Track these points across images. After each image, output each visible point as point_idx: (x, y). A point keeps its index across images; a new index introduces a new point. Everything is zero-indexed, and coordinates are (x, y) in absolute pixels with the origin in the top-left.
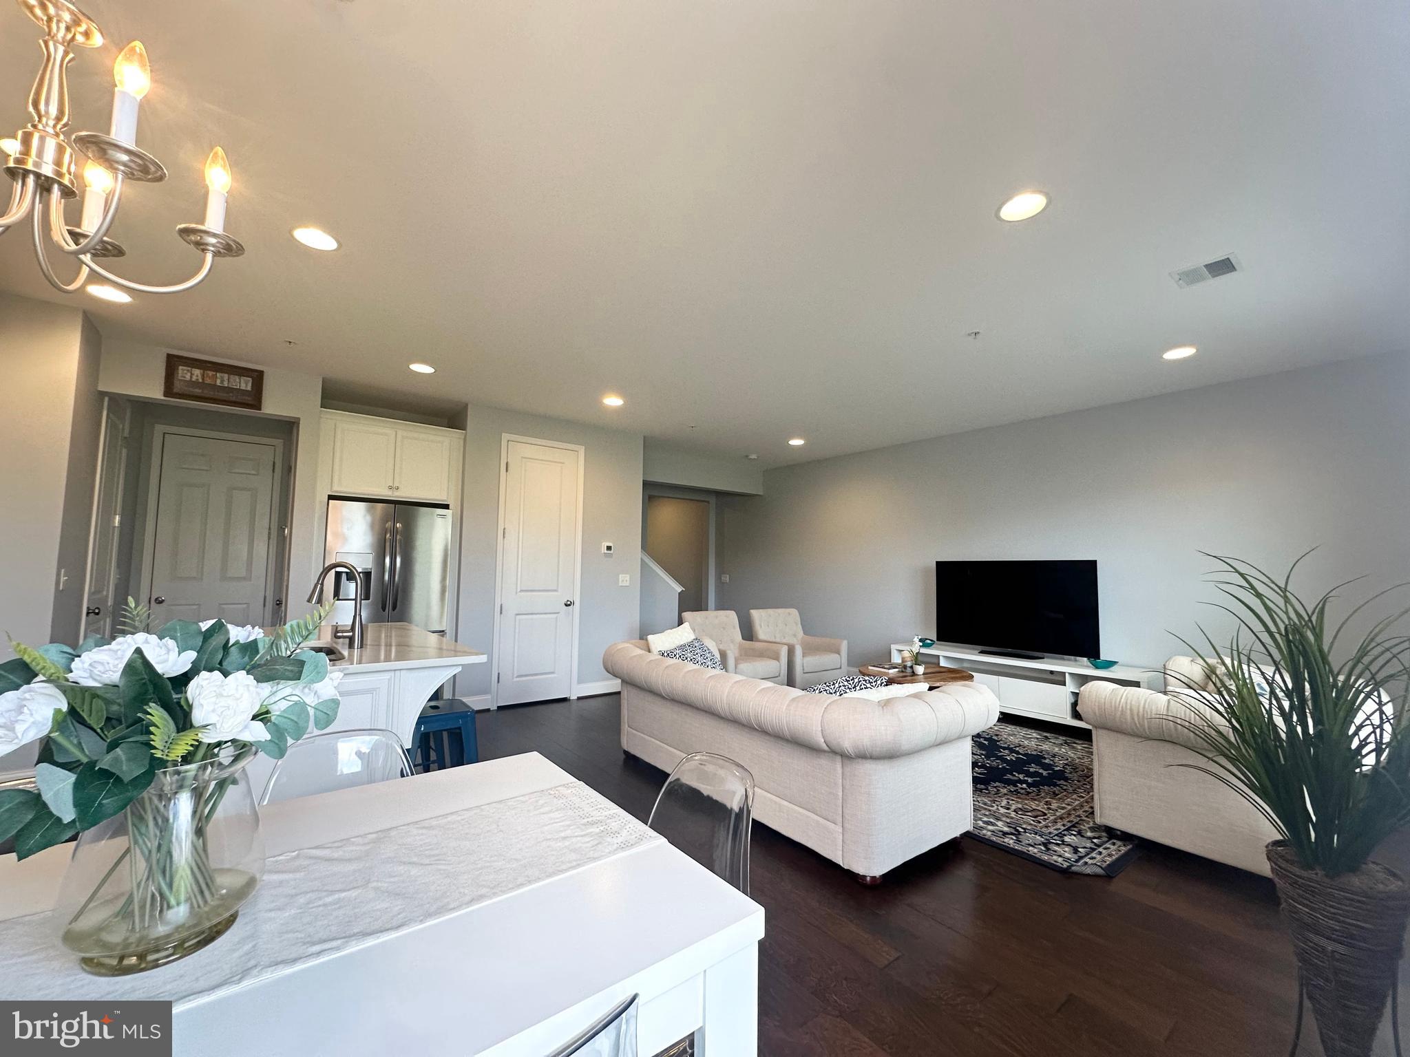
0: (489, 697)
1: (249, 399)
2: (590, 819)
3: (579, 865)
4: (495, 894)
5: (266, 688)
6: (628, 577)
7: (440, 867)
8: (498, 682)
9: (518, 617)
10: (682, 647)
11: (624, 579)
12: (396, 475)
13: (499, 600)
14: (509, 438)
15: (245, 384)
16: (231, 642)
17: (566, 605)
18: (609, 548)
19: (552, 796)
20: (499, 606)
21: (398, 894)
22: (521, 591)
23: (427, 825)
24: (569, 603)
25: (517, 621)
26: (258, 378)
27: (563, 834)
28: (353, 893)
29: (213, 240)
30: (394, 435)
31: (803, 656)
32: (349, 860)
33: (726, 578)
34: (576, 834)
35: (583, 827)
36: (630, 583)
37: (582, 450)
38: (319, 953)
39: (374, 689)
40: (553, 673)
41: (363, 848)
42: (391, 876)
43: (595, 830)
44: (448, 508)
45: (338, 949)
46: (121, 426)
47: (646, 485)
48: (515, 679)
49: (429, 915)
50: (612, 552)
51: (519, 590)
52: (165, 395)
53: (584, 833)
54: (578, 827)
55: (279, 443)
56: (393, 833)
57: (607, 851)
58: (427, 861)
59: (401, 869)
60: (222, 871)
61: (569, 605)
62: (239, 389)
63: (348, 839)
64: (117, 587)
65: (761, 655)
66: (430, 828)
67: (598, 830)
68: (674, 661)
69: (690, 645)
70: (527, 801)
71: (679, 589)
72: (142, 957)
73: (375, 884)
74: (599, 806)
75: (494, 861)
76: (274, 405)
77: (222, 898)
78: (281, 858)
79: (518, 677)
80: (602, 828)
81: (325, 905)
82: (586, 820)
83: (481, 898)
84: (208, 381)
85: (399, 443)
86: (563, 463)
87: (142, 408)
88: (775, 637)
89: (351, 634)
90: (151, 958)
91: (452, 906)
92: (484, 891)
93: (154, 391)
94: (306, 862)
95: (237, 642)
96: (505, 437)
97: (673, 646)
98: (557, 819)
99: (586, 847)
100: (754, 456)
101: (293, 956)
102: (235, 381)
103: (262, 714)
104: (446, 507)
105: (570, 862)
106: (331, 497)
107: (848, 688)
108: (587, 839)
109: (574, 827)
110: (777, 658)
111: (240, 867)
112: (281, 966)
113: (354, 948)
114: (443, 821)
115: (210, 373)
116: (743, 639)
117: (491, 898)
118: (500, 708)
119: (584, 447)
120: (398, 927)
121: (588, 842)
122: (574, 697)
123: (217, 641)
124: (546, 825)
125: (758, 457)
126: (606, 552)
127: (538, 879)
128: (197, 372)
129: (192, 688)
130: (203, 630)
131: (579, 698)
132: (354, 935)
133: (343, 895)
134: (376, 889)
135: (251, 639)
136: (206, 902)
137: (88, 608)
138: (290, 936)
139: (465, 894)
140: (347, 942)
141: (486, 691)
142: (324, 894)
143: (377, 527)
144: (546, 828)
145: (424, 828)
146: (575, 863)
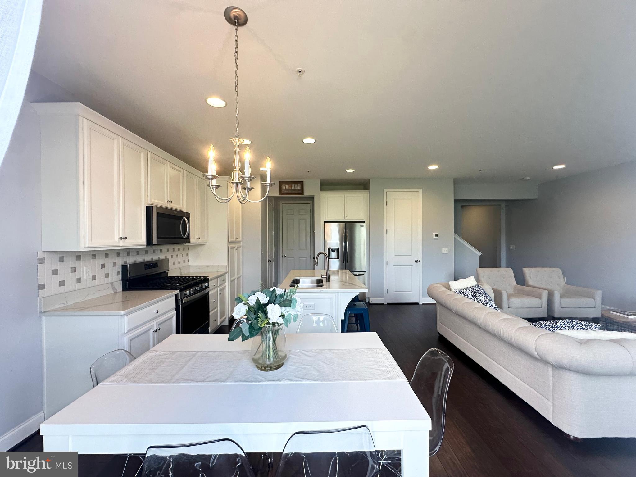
0: (383, 299)
1: (300, 192)
2: (383, 364)
3: (372, 380)
4: (343, 380)
5: (283, 308)
6: (447, 249)
7: (331, 366)
8: (387, 293)
9: (394, 266)
10: (467, 289)
11: (445, 250)
12: (345, 211)
13: (386, 259)
14: (387, 191)
15: (299, 187)
16: (277, 295)
17: (416, 262)
18: (436, 236)
19: (373, 352)
20: (386, 262)
21: (318, 371)
22: (395, 256)
23: (332, 351)
24: (417, 261)
25: (394, 268)
26: (302, 183)
27: (371, 367)
28: (308, 367)
29: (268, 185)
30: (343, 197)
31: (561, 298)
32: (310, 357)
33: (513, 247)
34: (375, 368)
35: (379, 366)
36: (448, 252)
37: (421, 191)
38: (296, 381)
39: (331, 298)
40: (411, 291)
41: (315, 354)
42: (318, 365)
43: (382, 368)
44: (364, 223)
45: (301, 381)
46: (272, 205)
47: (456, 201)
48: (394, 293)
49: (324, 380)
50: (438, 237)
51: (394, 255)
52: (280, 195)
53: (378, 368)
54: (377, 366)
55: (311, 202)
56: (323, 351)
57: (383, 377)
58: (329, 363)
59: (322, 363)
60: (281, 351)
61: (417, 262)
62: (298, 189)
63: (311, 350)
64: (275, 253)
65: (528, 294)
66: (333, 353)
67: (383, 369)
68: (460, 296)
69: (472, 288)
70: (364, 351)
71: (479, 254)
72: (265, 368)
73: (314, 366)
74: (388, 360)
75: (347, 369)
76: (307, 193)
77: (280, 358)
78: (295, 351)
79: (396, 292)
80: (385, 369)
81: (301, 368)
82: (381, 364)
83: (339, 380)
84: (290, 188)
85: (345, 198)
86: (412, 198)
87: (276, 198)
88: (542, 284)
89: (326, 277)
90: (267, 369)
91: (330, 379)
92: (341, 378)
93: (277, 194)
94: (301, 354)
95: (278, 294)
96: (385, 190)
97: (463, 288)
98: (372, 360)
99: (377, 374)
100: (528, 178)
101: (292, 379)
102: (296, 186)
103: (282, 316)
104: (364, 222)
105: (369, 377)
106: (325, 222)
107: (568, 326)
108: (378, 371)
109: (376, 365)
110: (539, 297)
111: (284, 351)
112: (288, 381)
113: (305, 382)
114: (337, 351)
115: (290, 185)
116: (517, 284)
117: (341, 381)
118: (388, 304)
119: (422, 189)
120: (315, 381)
121: (378, 372)
122: (421, 303)
123: (274, 295)
124: (367, 362)
125: (531, 178)
126: (435, 237)
127: (357, 380)
128: (287, 186)
129: (268, 307)
130: (271, 291)
131: (423, 304)
132: (306, 379)
133: (306, 366)
134: (314, 367)
135: (282, 293)
136: (276, 359)
137: (269, 260)
138: (292, 373)
139: (335, 377)
140: (303, 380)
141: (382, 296)
142: (302, 365)
143: (340, 232)
144: (367, 363)
145: (331, 352)
146: (370, 378)
